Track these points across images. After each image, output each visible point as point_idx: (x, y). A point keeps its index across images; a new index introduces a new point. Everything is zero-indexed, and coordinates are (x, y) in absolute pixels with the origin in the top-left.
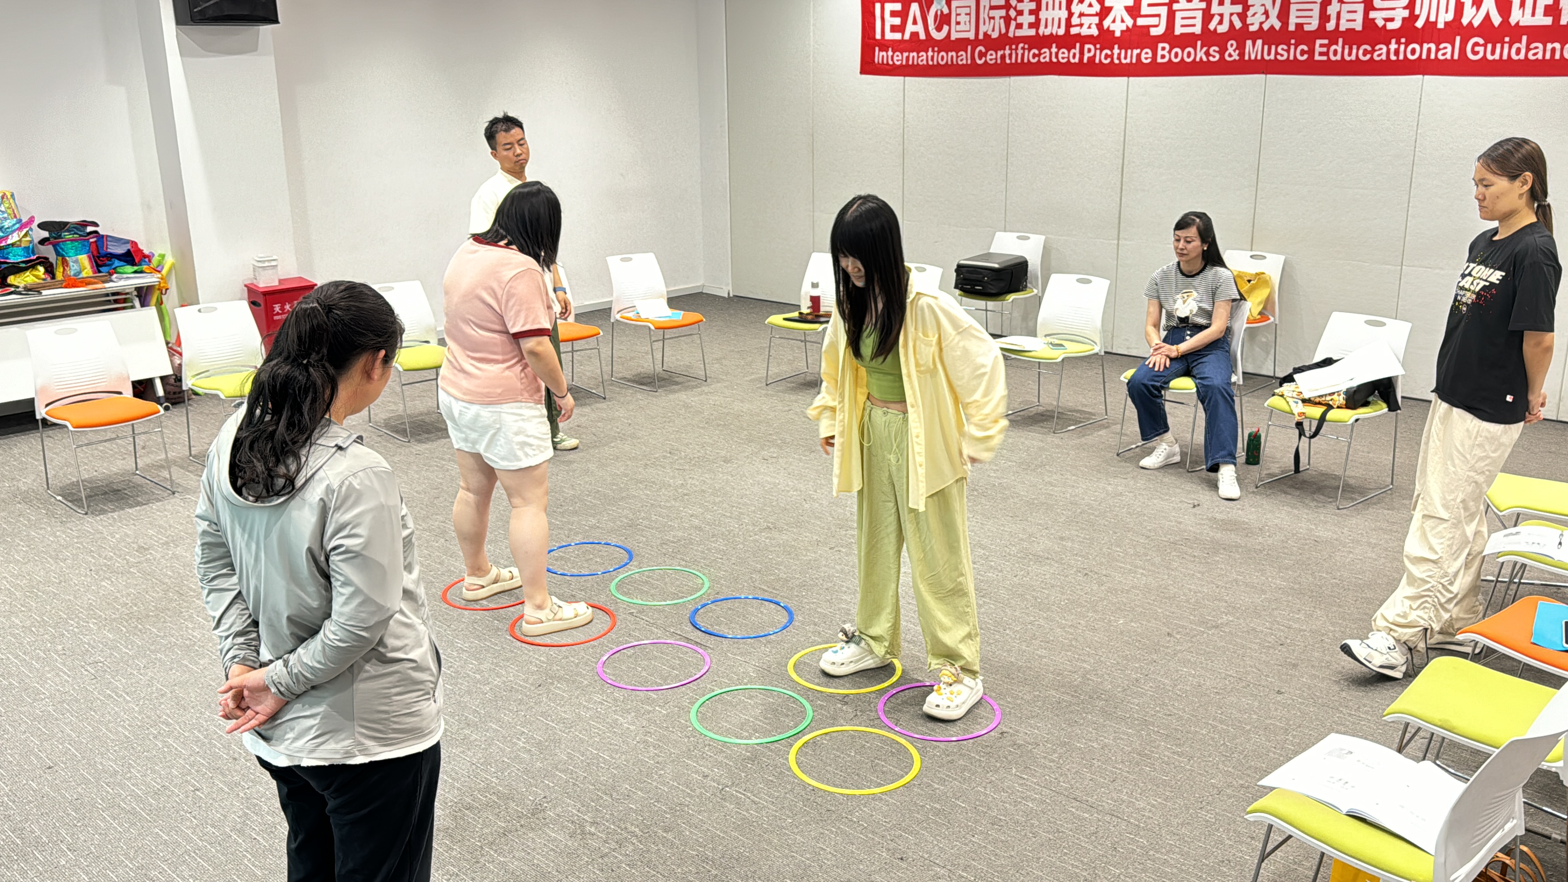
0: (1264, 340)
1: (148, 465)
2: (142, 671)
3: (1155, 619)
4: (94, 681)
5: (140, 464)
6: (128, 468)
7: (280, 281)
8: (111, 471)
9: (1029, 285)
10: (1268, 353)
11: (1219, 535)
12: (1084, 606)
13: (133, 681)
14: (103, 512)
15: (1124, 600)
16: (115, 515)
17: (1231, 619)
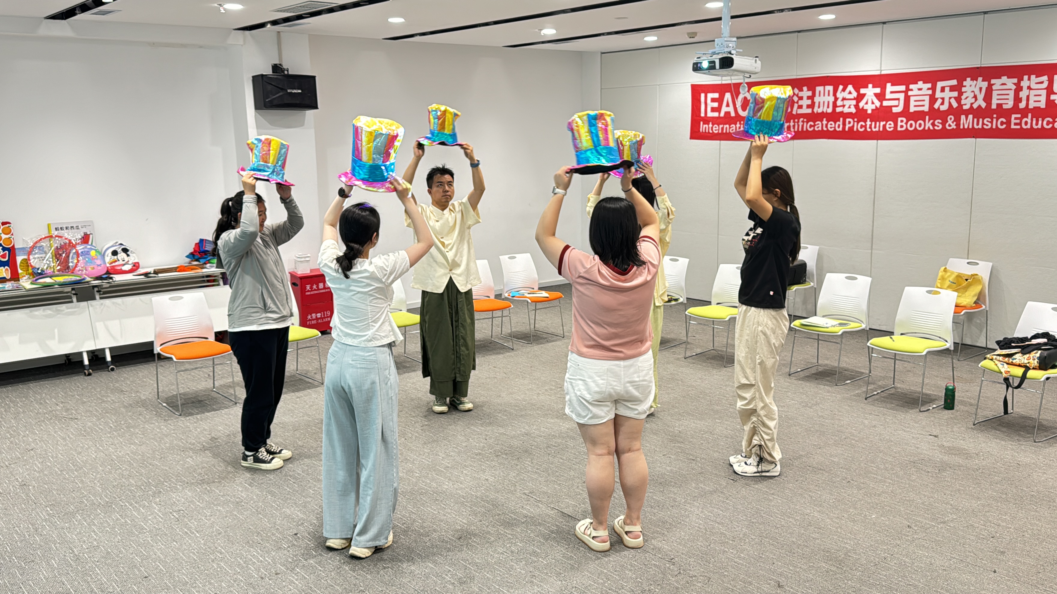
0: (978, 321)
1: (221, 385)
2: (208, 518)
3: (899, 515)
4: (177, 523)
5: (217, 384)
6: (208, 387)
7: (311, 270)
8: (198, 388)
9: (807, 280)
10: (981, 331)
11: (946, 458)
12: (847, 505)
13: (202, 523)
14: (191, 414)
15: (876, 501)
16: (199, 416)
17: (955, 517)
